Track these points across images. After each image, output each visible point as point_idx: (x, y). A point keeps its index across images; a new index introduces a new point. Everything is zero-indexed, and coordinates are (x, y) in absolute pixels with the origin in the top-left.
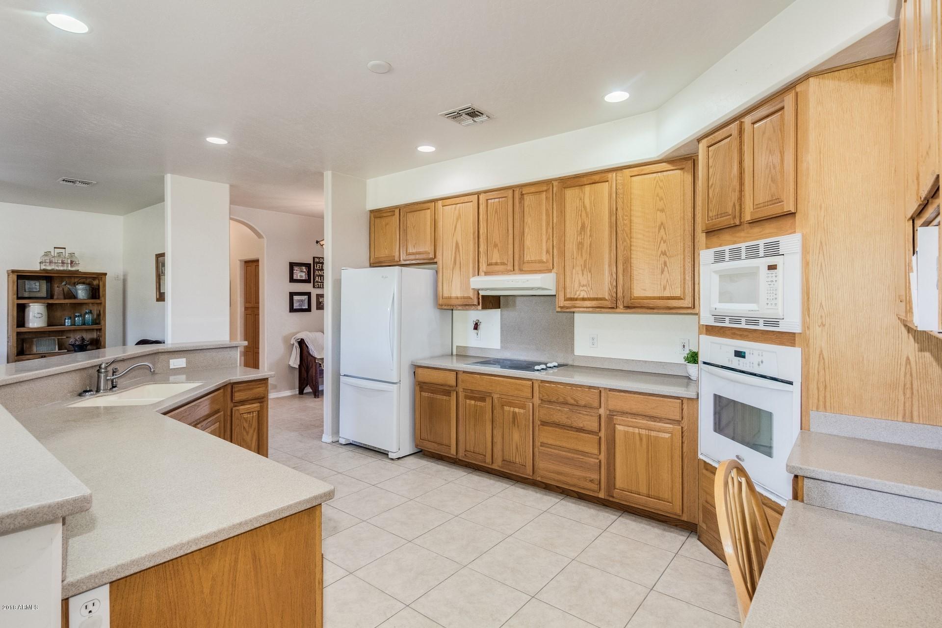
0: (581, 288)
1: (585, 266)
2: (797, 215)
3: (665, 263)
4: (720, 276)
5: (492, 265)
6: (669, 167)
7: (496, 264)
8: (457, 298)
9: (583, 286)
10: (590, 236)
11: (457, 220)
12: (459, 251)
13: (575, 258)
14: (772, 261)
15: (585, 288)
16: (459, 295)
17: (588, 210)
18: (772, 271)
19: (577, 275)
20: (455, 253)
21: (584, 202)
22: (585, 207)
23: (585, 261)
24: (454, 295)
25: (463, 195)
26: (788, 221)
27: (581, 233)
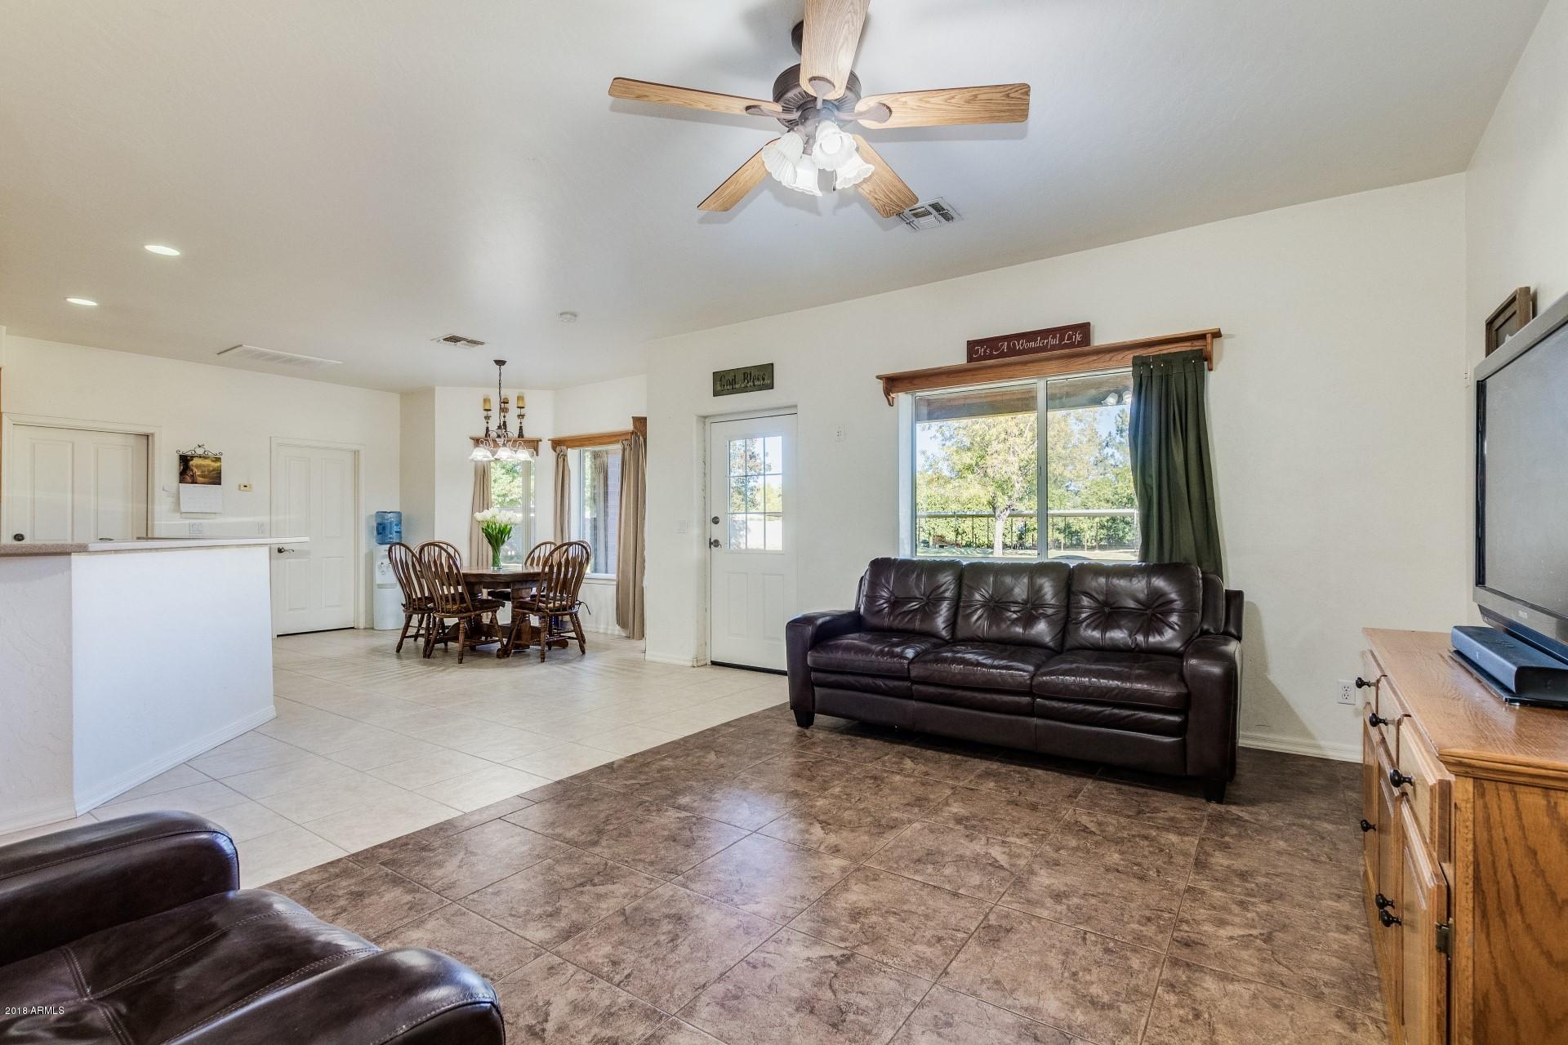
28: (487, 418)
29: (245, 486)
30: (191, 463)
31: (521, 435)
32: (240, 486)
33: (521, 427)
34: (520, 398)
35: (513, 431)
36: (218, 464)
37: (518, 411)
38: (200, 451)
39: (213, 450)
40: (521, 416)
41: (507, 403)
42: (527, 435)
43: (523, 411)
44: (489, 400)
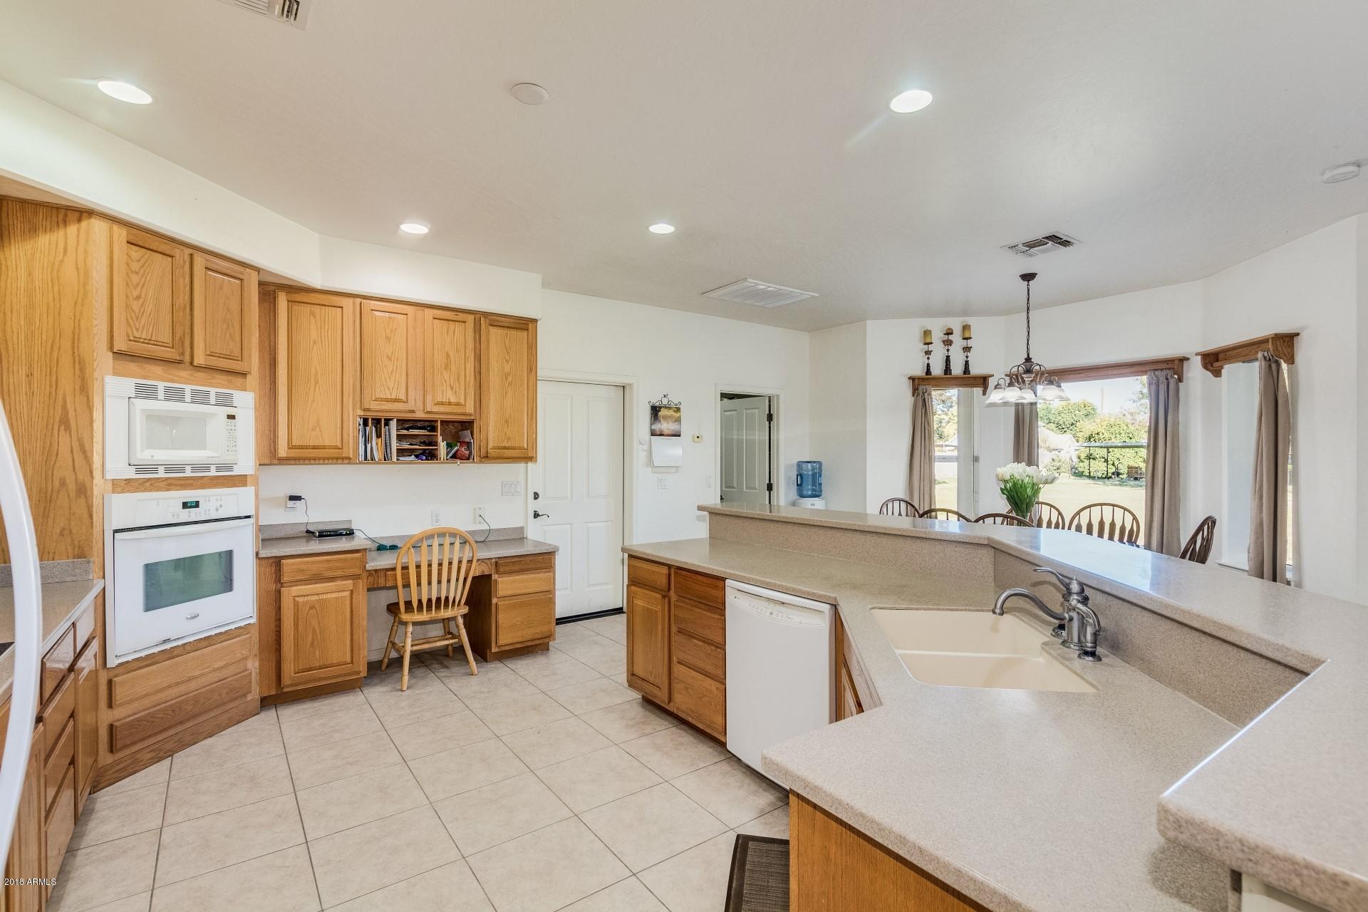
2: (248, 376)
4: (147, 416)
14: (230, 411)
18: (230, 420)
26: (239, 380)
28: (928, 353)
29: (698, 437)
30: (659, 413)
31: (966, 371)
32: (693, 436)
33: (967, 363)
34: (966, 328)
35: (957, 369)
36: (678, 415)
37: (964, 343)
38: (665, 402)
39: (675, 400)
40: (967, 349)
41: (952, 334)
42: (974, 371)
43: (970, 343)
44: (930, 331)
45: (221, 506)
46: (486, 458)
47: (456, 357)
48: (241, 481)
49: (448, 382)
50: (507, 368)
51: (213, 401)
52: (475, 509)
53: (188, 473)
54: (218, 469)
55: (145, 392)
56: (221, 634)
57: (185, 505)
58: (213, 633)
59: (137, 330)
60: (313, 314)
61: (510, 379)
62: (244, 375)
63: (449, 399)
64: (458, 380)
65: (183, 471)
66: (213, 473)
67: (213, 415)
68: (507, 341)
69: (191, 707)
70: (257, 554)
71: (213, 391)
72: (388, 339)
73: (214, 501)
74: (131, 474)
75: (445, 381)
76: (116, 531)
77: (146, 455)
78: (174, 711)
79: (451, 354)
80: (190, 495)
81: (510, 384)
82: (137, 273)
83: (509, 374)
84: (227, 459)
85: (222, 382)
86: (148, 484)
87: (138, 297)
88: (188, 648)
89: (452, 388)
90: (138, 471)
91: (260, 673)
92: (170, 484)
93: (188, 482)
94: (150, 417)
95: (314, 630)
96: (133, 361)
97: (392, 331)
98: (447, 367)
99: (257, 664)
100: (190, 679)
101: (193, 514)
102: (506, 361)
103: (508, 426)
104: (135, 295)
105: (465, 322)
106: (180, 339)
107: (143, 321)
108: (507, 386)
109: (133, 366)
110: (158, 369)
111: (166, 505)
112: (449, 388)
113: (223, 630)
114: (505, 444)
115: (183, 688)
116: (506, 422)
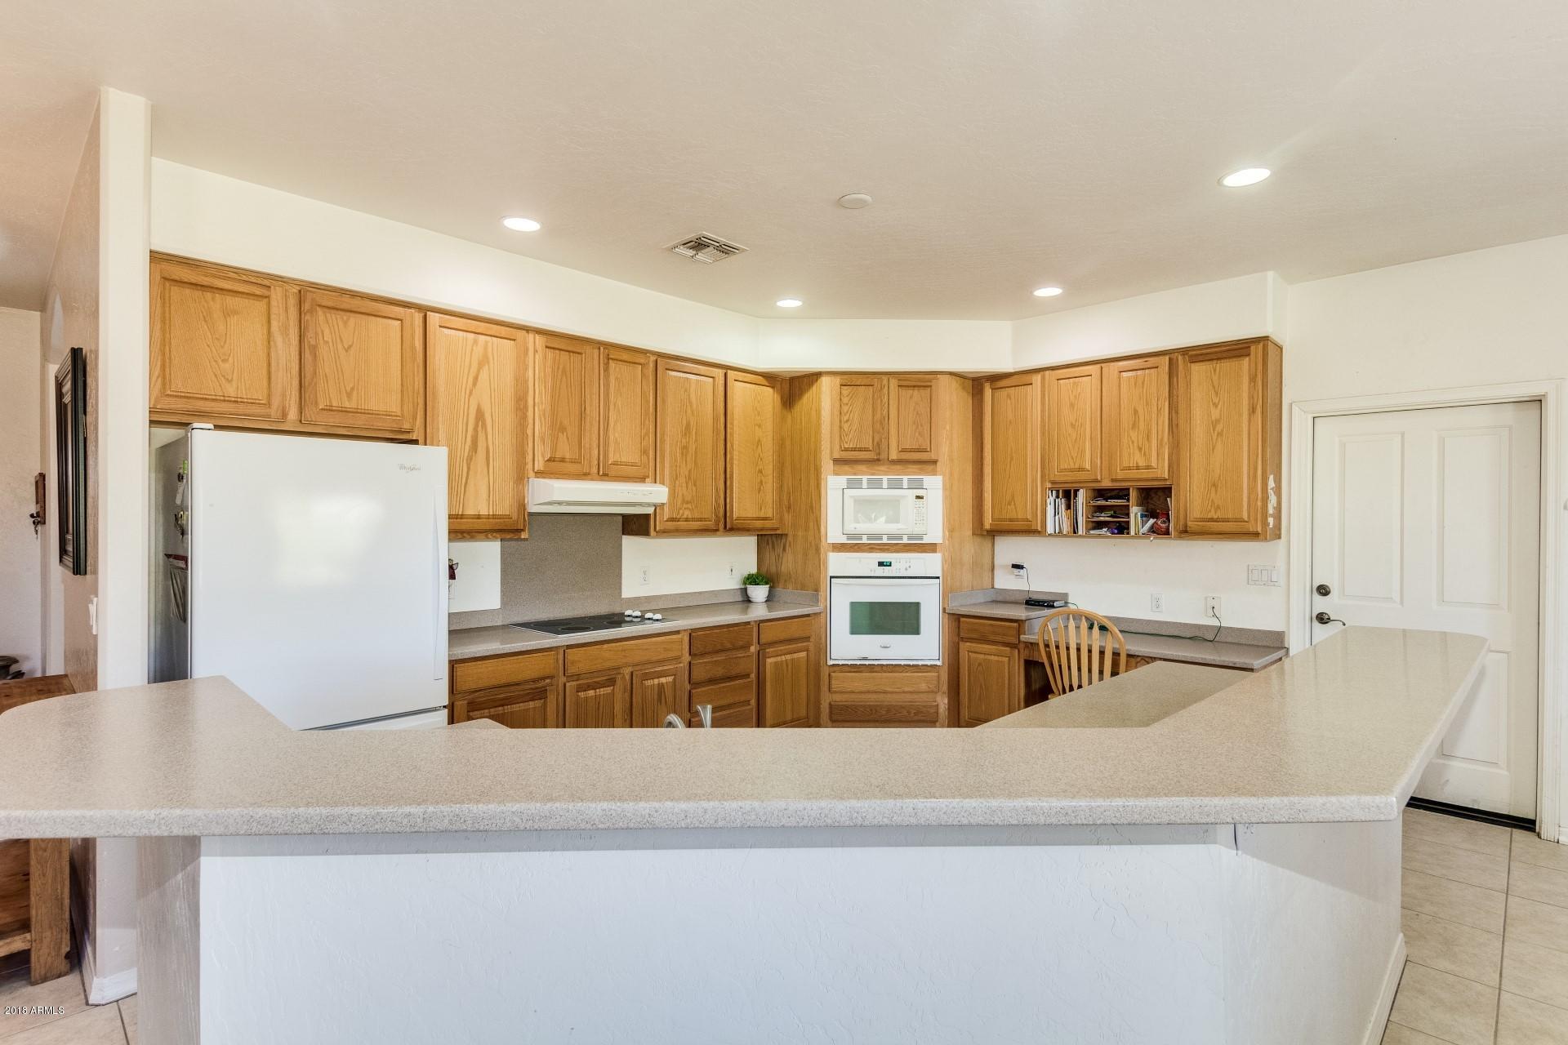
0: (685, 506)
1: (690, 478)
2: (938, 464)
3: (761, 482)
4: (855, 501)
5: (554, 461)
6: (764, 381)
7: (563, 460)
8: (479, 517)
9: (687, 503)
10: (696, 440)
11: (481, 365)
12: (484, 426)
13: (678, 464)
14: (920, 492)
15: (689, 506)
16: (484, 512)
17: (695, 406)
18: (919, 500)
19: (680, 488)
20: (476, 430)
21: (689, 395)
22: (690, 402)
23: (690, 471)
24: (470, 511)
25: (489, 319)
26: (931, 467)
27: (686, 434)
45: (910, 567)
46: (1185, 532)
47: (1146, 409)
48: (931, 548)
49: (1136, 444)
50: (1215, 414)
51: (905, 486)
52: (1206, 598)
53: (885, 541)
54: (909, 539)
55: (852, 485)
56: (909, 666)
57: (881, 564)
58: (902, 663)
59: (846, 443)
60: (1009, 396)
61: (1219, 428)
62: (935, 462)
63: (1137, 463)
64: (1148, 439)
65: (881, 539)
66: (905, 541)
67: (903, 497)
68: (1215, 378)
69: (884, 713)
70: (944, 609)
71: (905, 478)
72: (1072, 405)
73: (902, 563)
74: (844, 540)
75: (1133, 442)
76: (831, 577)
77: (851, 527)
78: (871, 710)
79: (1141, 412)
80: (885, 557)
81: (1220, 434)
82: (847, 404)
83: (1218, 421)
84: (917, 530)
85: (914, 470)
86: (856, 547)
87: (847, 421)
88: (884, 668)
89: (1140, 449)
90: (848, 539)
91: (949, 708)
92: (871, 548)
93: (886, 547)
94: (858, 501)
95: (981, 686)
96: (846, 464)
97: (1075, 396)
98: (1134, 426)
99: (946, 701)
100: (885, 692)
101: (886, 571)
102: (1214, 404)
103: (1216, 491)
104: (845, 420)
105: (1157, 367)
106: (878, 443)
107: (850, 436)
108: (1215, 437)
109: (846, 468)
110: (863, 468)
111: (866, 563)
112: (1137, 452)
113: (911, 663)
114: (1212, 515)
115: (881, 697)
116: (1214, 485)
